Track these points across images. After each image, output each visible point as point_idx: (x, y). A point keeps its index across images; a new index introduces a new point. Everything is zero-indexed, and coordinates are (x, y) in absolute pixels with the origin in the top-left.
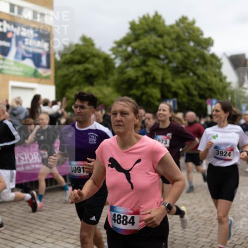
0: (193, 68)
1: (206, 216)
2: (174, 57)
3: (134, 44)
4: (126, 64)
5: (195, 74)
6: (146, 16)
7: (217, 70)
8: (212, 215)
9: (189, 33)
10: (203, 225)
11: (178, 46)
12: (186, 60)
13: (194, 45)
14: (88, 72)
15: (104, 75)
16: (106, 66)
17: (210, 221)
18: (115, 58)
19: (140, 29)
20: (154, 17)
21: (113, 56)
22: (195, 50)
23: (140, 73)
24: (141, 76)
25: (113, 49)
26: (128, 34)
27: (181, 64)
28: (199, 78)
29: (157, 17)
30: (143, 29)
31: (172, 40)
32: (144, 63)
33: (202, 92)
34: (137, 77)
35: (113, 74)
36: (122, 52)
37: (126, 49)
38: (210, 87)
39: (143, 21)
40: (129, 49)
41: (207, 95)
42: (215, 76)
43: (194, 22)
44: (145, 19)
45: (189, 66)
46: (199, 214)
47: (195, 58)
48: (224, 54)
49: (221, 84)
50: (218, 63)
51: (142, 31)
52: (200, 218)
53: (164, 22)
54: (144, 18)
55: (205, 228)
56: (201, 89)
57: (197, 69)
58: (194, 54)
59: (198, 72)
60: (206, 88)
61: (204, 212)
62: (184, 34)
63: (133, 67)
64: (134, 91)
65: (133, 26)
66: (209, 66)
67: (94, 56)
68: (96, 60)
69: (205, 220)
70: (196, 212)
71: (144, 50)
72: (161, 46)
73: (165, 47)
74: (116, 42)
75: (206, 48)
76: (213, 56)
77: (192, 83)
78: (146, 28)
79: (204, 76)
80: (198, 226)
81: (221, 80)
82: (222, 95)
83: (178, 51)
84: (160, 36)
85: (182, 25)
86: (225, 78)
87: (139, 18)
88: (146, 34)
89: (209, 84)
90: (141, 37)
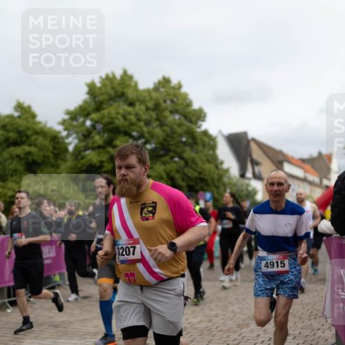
0: (179, 150)
1: (202, 326)
2: (152, 135)
3: (95, 116)
4: (83, 144)
5: (181, 158)
6: (111, 76)
7: (211, 152)
8: (210, 324)
9: (172, 101)
10: (200, 335)
11: (157, 119)
12: (169, 139)
13: (180, 119)
14: (30, 158)
15: (52, 160)
16: (54, 148)
17: (208, 330)
18: (68, 136)
19: (102, 94)
20: (122, 77)
21: (64, 133)
22: (180, 125)
23: (105, 158)
24: (107, 162)
25: (63, 123)
26: (85, 102)
27: (162, 144)
28: (186, 163)
29: (126, 77)
30: (107, 94)
31: (147, 109)
32: (110, 143)
33: (192, 183)
34: (101, 162)
35: (65, 160)
36: (77, 127)
37: (84, 123)
38: (202, 176)
39: (107, 82)
40: (88, 123)
41: (198, 187)
42: (209, 161)
43: (180, 86)
44: (109, 79)
45: (173, 148)
46: (194, 324)
47: (181, 136)
48: (220, 132)
49: (217, 172)
50: (212, 143)
51: (106, 97)
52: (195, 329)
53: (136, 84)
54: (107, 78)
55: (202, 338)
56: (190, 178)
57: (183, 152)
58: (179, 130)
59: (185, 155)
60: (197, 178)
61: (200, 322)
62: (165, 101)
63: (93, 149)
65: (92, 90)
66: (200, 148)
67: (37, 133)
68: (40, 140)
69: (202, 330)
70: (189, 323)
71: (110, 123)
72: (133, 118)
73: (139, 120)
74: (68, 113)
75: (196, 123)
76: (205, 133)
77: (178, 171)
78: (111, 92)
79: (193, 161)
80: (193, 337)
81: (217, 167)
82: (217, 188)
83: (157, 126)
84: (131, 104)
85: (162, 90)
86: (222, 163)
87: (101, 78)
88: (111, 102)
89: (200, 173)
90: (105, 106)
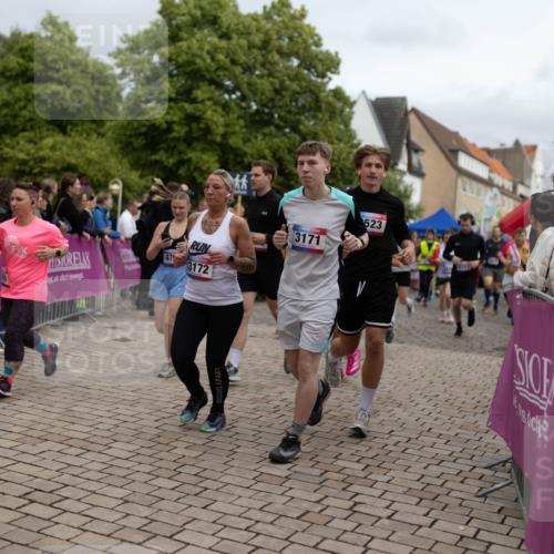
5: (295, 129)
9: (291, 39)
11: (264, 65)
13: (299, 66)
19: (183, 15)
23: (177, 116)
24: (180, 123)
28: (304, 137)
31: (251, 46)
32: (187, 93)
34: (170, 124)
42: (340, 140)
43: (303, 15)
48: (364, 93)
50: (347, 110)
53: (236, 6)
64: (161, 156)
65: (167, 7)
71: (189, 63)
75: (323, 76)
76: (338, 93)
77: (289, 150)
79: (315, 137)
84: (225, 36)
85: (275, 17)
90: (184, 34)
